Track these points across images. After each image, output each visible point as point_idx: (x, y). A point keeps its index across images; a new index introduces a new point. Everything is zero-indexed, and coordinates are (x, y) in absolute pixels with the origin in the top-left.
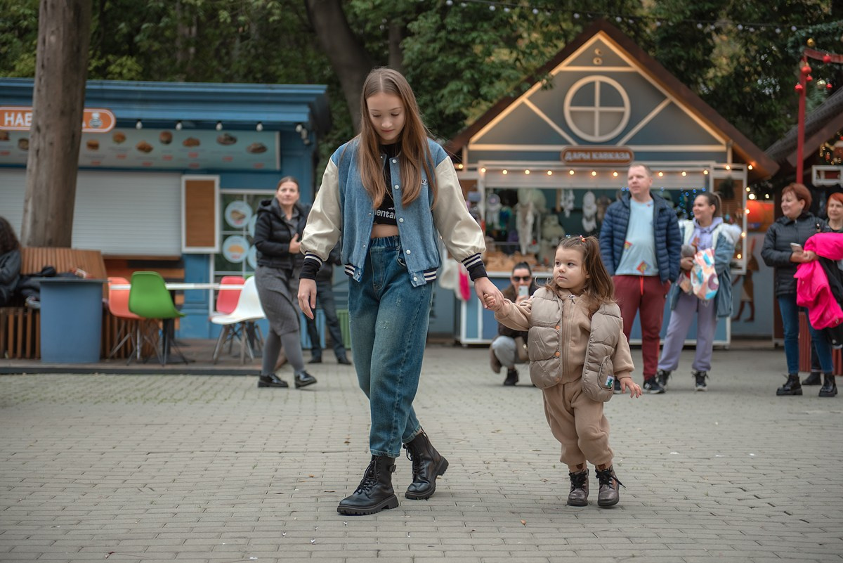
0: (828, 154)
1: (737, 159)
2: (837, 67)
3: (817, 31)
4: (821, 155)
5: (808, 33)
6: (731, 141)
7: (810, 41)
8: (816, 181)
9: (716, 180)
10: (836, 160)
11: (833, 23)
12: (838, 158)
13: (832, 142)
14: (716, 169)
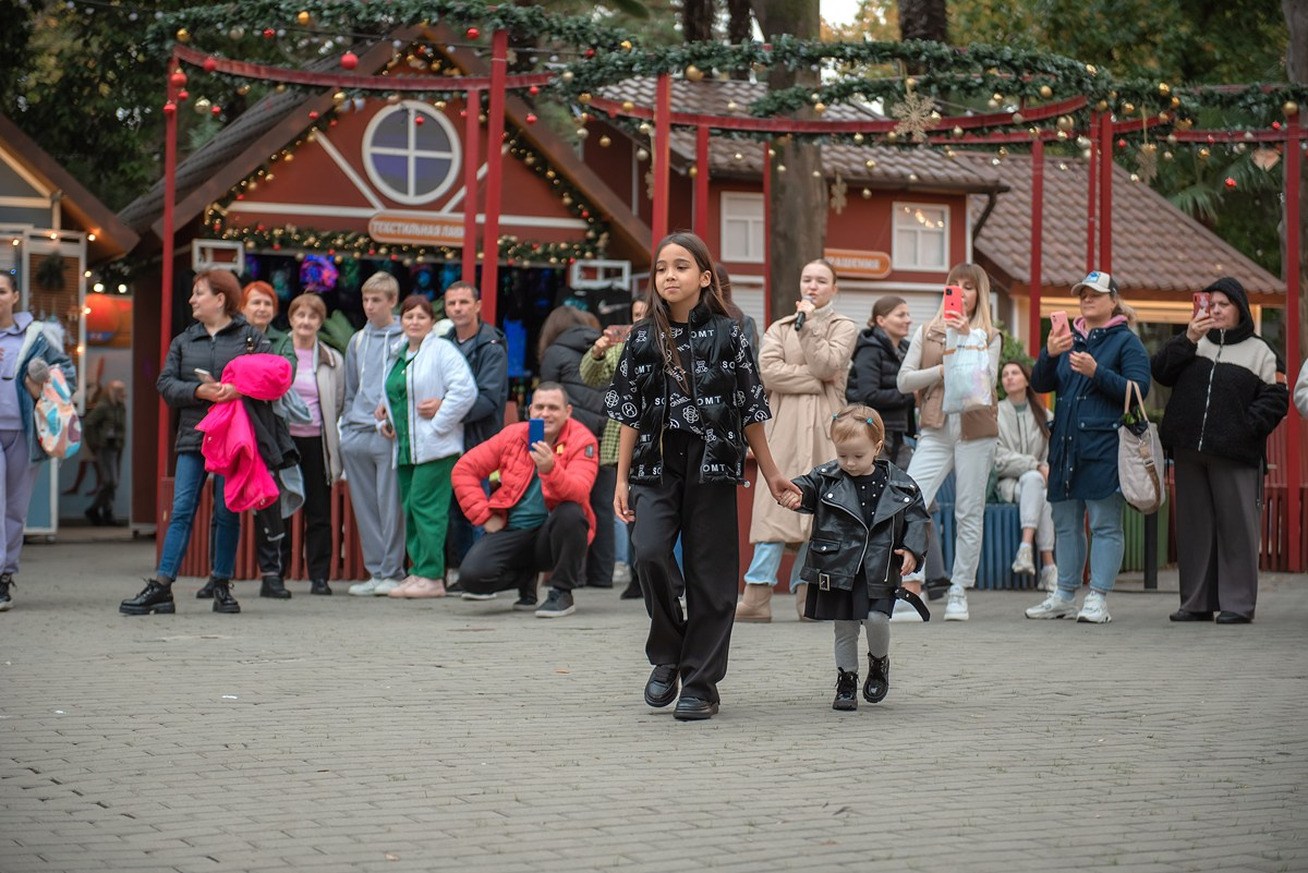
0: (218, 221)
1: (68, 222)
2: (228, 80)
3: (192, 17)
4: (207, 222)
5: (178, 19)
6: (59, 192)
7: (182, 32)
8: (198, 264)
9: (33, 256)
10: (230, 232)
11: (219, 6)
12: (234, 229)
13: (225, 201)
14: (33, 237)
